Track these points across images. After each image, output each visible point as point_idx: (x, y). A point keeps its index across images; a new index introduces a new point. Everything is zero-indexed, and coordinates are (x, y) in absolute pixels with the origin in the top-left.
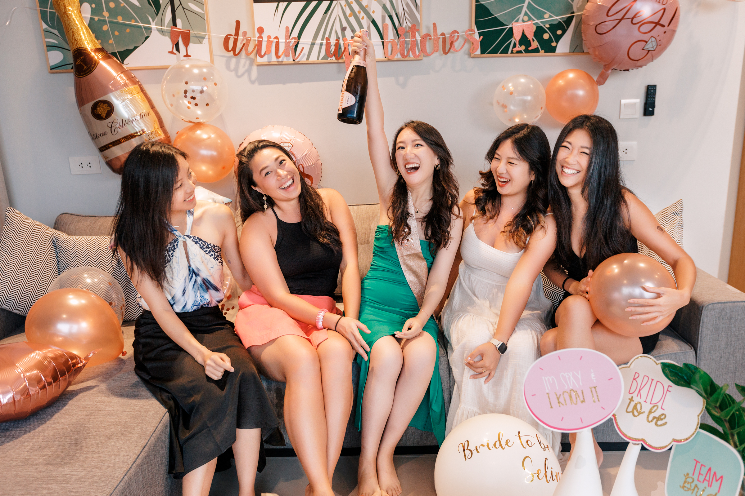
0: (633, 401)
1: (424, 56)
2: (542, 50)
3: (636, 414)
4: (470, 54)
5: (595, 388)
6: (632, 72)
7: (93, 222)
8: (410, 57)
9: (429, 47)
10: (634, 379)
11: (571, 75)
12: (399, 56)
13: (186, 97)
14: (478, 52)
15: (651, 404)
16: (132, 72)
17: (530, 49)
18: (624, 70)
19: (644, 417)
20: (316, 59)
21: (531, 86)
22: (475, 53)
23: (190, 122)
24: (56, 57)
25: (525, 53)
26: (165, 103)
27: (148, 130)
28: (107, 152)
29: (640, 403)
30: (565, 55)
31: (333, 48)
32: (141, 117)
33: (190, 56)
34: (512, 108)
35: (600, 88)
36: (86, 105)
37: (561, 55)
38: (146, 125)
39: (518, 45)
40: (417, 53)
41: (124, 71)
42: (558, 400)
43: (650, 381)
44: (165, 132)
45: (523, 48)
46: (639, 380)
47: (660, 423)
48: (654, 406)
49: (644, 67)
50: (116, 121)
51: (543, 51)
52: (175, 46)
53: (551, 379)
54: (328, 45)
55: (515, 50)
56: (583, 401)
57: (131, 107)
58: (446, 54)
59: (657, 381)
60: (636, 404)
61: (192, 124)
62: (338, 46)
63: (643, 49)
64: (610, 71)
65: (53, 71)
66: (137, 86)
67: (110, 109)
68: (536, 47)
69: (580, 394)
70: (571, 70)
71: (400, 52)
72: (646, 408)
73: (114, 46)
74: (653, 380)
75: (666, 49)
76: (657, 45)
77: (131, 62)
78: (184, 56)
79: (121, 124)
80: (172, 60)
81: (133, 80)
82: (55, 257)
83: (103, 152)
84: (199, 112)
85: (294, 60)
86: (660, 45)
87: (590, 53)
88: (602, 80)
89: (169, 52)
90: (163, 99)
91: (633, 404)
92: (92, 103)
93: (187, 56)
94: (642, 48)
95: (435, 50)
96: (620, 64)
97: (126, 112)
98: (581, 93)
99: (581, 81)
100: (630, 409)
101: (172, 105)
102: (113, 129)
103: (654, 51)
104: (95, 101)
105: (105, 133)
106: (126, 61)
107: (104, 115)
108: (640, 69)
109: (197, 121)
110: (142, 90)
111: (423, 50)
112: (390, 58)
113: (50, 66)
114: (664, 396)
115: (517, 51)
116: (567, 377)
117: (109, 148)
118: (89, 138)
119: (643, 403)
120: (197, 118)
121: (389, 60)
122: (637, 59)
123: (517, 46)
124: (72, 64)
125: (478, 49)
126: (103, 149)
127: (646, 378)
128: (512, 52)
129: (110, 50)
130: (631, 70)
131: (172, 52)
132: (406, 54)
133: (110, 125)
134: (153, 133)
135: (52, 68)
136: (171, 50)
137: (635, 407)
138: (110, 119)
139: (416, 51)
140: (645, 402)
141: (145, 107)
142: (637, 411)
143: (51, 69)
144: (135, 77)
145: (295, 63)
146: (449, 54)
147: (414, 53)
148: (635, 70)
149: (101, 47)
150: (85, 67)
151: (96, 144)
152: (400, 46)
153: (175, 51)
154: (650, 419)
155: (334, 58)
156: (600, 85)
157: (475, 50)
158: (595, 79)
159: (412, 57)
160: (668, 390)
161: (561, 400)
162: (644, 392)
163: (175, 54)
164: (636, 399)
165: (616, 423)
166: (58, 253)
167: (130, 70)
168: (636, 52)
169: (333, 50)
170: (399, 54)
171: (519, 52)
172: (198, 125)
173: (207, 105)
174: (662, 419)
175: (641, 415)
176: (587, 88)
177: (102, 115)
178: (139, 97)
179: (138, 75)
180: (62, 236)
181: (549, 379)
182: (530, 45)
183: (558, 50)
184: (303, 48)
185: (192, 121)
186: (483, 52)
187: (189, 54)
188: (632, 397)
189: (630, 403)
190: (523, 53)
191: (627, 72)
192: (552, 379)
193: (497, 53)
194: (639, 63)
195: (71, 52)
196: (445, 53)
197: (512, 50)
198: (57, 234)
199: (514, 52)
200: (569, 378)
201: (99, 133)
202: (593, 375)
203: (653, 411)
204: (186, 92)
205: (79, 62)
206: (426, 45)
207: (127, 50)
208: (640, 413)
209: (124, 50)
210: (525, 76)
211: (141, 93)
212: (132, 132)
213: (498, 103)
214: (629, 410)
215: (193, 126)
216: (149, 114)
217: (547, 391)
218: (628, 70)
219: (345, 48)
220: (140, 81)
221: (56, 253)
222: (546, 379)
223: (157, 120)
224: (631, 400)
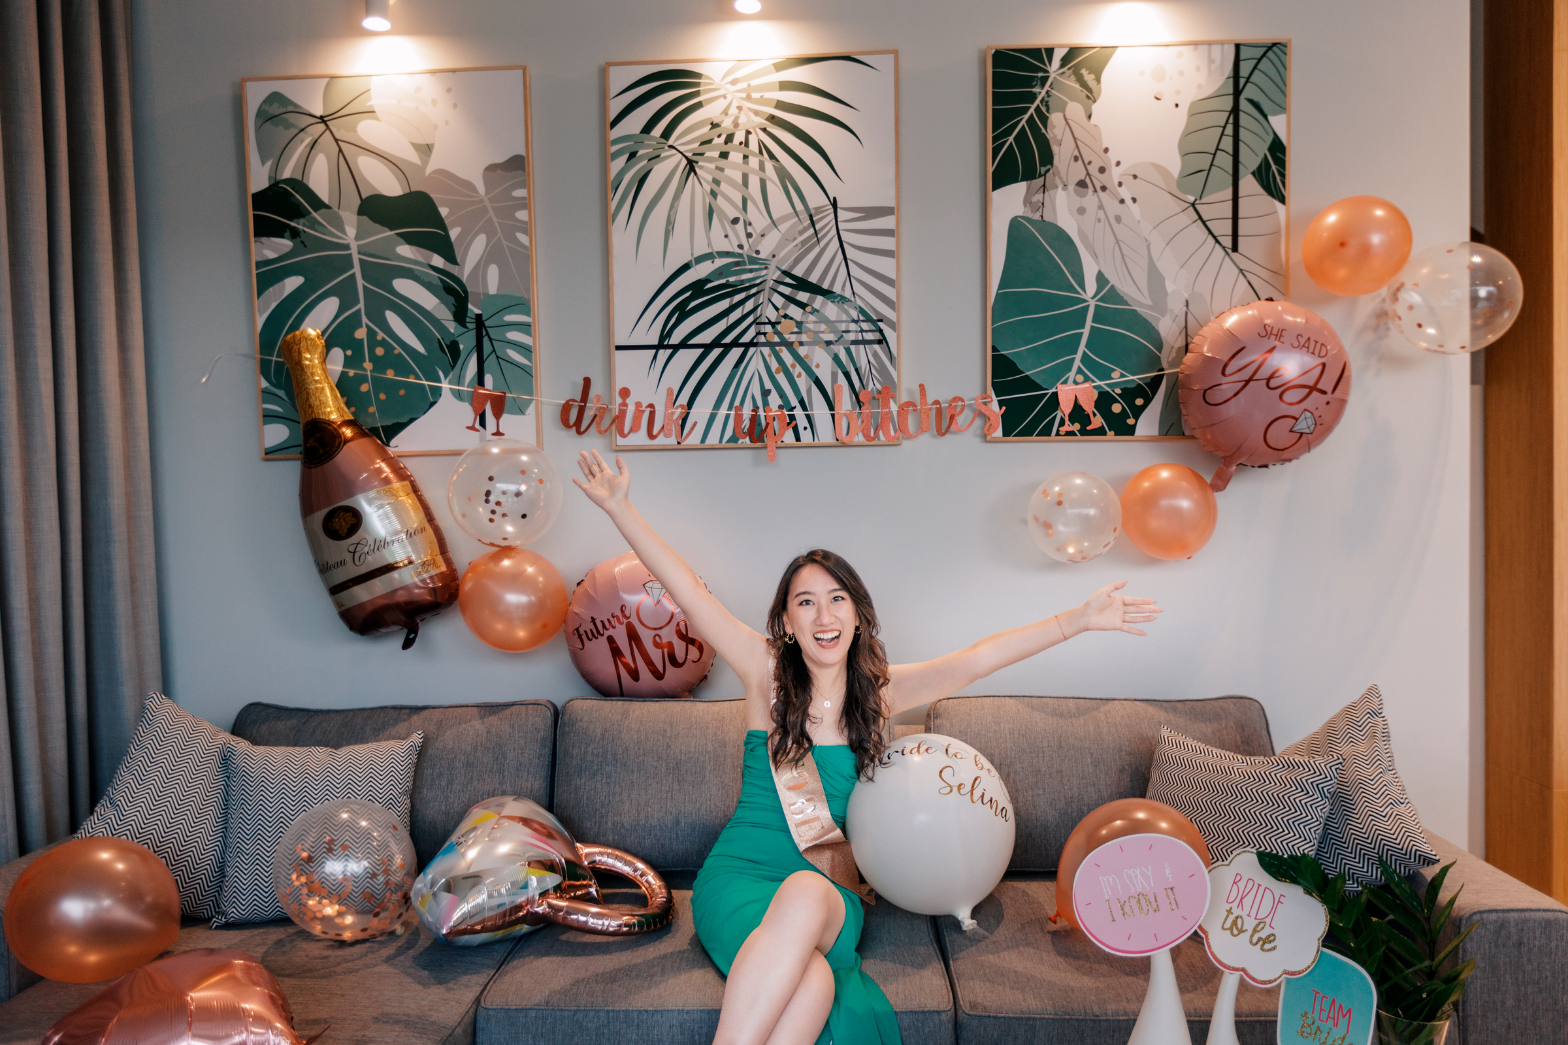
0: (1232, 914)
1: (903, 438)
2: (1110, 431)
3: (1235, 932)
4: (985, 437)
5: (1172, 889)
6: (1275, 469)
7: (304, 720)
8: (879, 439)
9: (911, 422)
10: (1235, 883)
11: (1165, 474)
12: (860, 439)
13: (487, 501)
14: (999, 433)
15: (1256, 919)
16: (401, 459)
17: (1089, 428)
18: (1260, 467)
19: (1245, 937)
20: (717, 442)
21: (1095, 491)
22: (994, 435)
23: (492, 544)
24: (277, 434)
25: (1081, 435)
26: (452, 512)
27: (419, 557)
28: (344, 595)
29: (1241, 917)
30: (1151, 439)
31: (746, 423)
32: (409, 535)
33: (502, 434)
34: (1061, 528)
35: (1218, 496)
36: (315, 514)
37: (1144, 439)
38: (415, 550)
39: (1067, 422)
40: (892, 433)
41: (388, 459)
42: (1123, 909)
43: (1256, 887)
44: (448, 562)
45: (1077, 427)
46: (1242, 884)
47: (1267, 946)
48: (1260, 923)
49: (1294, 462)
50: (363, 542)
51: (1112, 432)
52: (478, 418)
53: (1111, 880)
54: (739, 417)
55: (1063, 430)
56: (1157, 910)
57: (393, 518)
58: (943, 434)
59: (1266, 888)
60: (1237, 918)
61: (497, 549)
62: (754, 419)
63: (1291, 431)
64: (1234, 468)
65: (269, 456)
66: (407, 483)
67: (355, 520)
68: (1101, 425)
69: (1153, 900)
70: (1164, 465)
71: (862, 431)
72: (1250, 924)
73: (375, 416)
74: (1259, 885)
75: (1332, 431)
76: (1316, 424)
77: (401, 443)
78: (493, 434)
79: (372, 548)
80: (471, 440)
81: (401, 474)
82: (222, 787)
83: (337, 596)
84: (510, 529)
85: (679, 443)
86: (1321, 424)
87: (1198, 436)
88: (1220, 482)
89: (468, 428)
90: (450, 505)
91: (1231, 918)
92: (324, 512)
93: (498, 433)
94: (1289, 429)
95: (921, 430)
96: (1252, 455)
97: (383, 526)
98: (1185, 504)
99: (1184, 484)
100: (1228, 925)
101: (464, 516)
102: (357, 555)
103: (1311, 433)
104: (332, 507)
105: (342, 563)
106: (393, 442)
107: (346, 531)
108: (1287, 464)
109: (504, 543)
110: (415, 490)
111: (901, 428)
112: (845, 441)
113: (265, 449)
114: (1274, 909)
115: (1066, 432)
116: (1133, 875)
117: (350, 587)
118: (314, 570)
119: (1246, 918)
120: (505, 539)
121: (844, 445)
122: (1282, 448)
123: (1066, 424)
124: (300, 446)
125: (998, 427)
126: (335, 590)
127: (1251, 883)
128: (1058, 434)
129: (368, 423)
130: (1271, 466)
131: (472, 428)
132: (872, 435)
133: (352, 549)
134: (427, 563)
135: (269, 452)
136: (470, 424)
137: (1235, 923)
138: (354, 539)
139: (890, 430)
140: (1249, 915)
141: (415, 518)
142: (1237, 928)
143: (266, 454)
144: (405, 467)
145: (679, 447)
146: (948, 436)
147: (887, 433)
148: (1278, 466)
149: (353, 418)
150: (321, 451)
151: (326, 581)
152: (863, 422)
153: (477, 426)
154: (1255, 940)
155: (747, 440)
156: (1217, 491)
157: (991, 428)
158: (1208, 480)
159: (884, 439)
160: (1279, 901)
161: (1126, 908)
162: (1247, 902)
163: (477, 430)
164: (1237, 912)
165: (1208, 943)
166: (228, 778)
167: (398, 456)
168: (1279, 435)
169: (747, 427)
170: (860, 435)
171: (1070, 433)
172: (506, 550)
173: (524, 516)
174: (1270, 942)
175: (1242, 934)
176: (1196, 496)
177: (340, 532)
178: (408, 501)
179: (411, 466)
180: (242, 745)
181: (1108, 880)
182: (1090, 423)
183: (1139, 431)
184: (695, 424)
185: (496, 544)
186: (1007, 433)
187: (501, 431)
188: (1231, 908)
189: (1228, 916)
190: (1077, 435)
191: (1264, 469)
192: (1113, 879)
193: (1032, 436)
194: (1286, 455)
195: (301, 426)
196: (941, 433)
197: (1058, 431)
198: (232, 743)
199: (1060, 433)
200: (1136, 876)
201: (331, 562)
202: (1168, 872)
203: (1258, 929)
204: (488, 493)
205: (311, 442)
206: (907, 420)
207: (397, 423)
208: (1241, 931)
209: (393, 424)
210: (1083, 474)
211: (413, 495)
212: (391, 561)
213: (1037, 519)
214: (1226, 926)
215: (499, 551)
216: (423, 530)
217: (1107, 897)
218: (1266, 466)
219: (767, 424)
220: (413, 475)
221: (226, 778)
222: (1105, 879)
223: (436, 541)
224: (1229, 912)
